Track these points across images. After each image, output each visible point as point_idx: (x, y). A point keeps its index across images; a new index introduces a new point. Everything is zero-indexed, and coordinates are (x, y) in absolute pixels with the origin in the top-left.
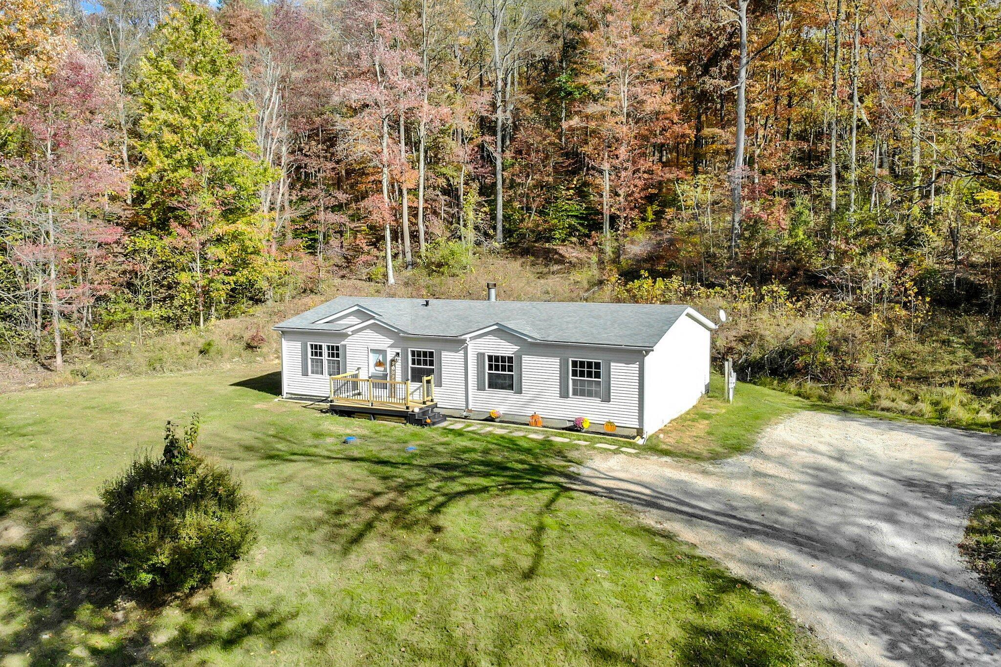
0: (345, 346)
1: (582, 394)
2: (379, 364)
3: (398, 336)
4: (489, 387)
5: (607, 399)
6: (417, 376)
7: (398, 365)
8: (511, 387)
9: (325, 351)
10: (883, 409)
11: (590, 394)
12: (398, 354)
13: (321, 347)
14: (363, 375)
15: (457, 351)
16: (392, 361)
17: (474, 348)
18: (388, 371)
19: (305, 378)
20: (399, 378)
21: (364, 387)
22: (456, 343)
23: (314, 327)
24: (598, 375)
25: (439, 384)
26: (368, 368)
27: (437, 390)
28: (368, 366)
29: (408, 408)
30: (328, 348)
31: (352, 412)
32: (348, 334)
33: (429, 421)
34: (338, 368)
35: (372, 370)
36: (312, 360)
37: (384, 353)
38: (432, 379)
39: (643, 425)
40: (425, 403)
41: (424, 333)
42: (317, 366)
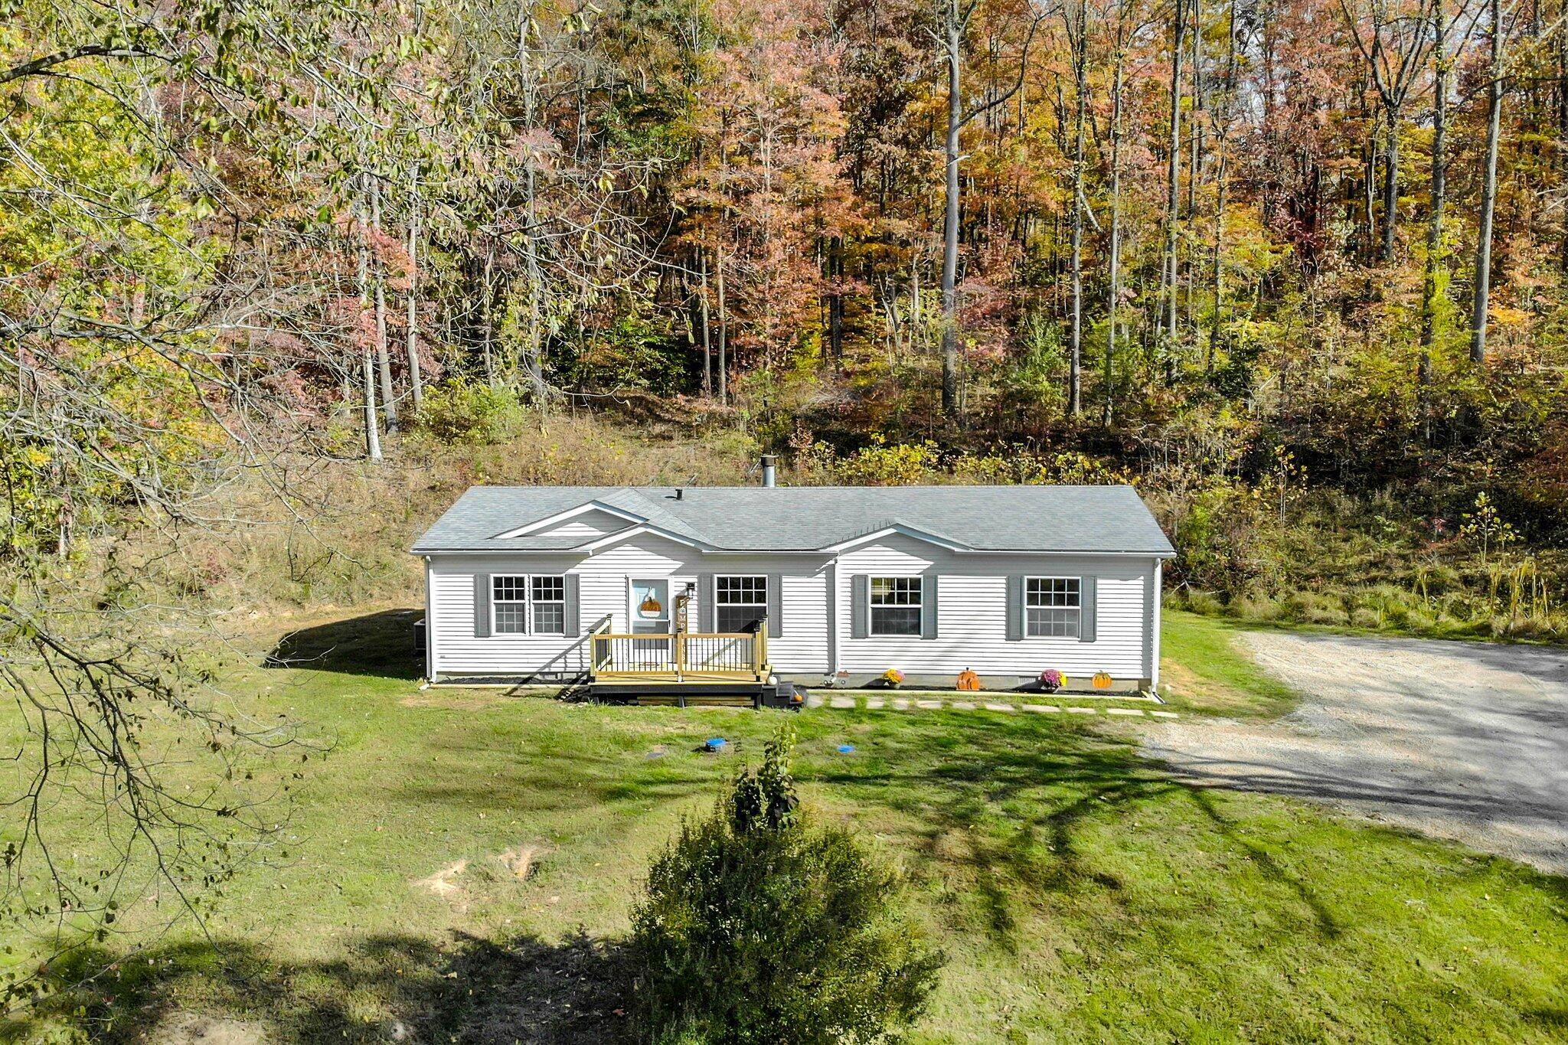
0: (577, 576)
1: (1046, 631)
2: (649, 605)
3: (692, 554)
4: (874, 631)
5: (1089, 636)
6: (730, 622)
7: (692, 607)
8: (916, 629)
9: (528, 588)
10: (1317, 622)
11: (1059, 631)
12: (690, 586)
13: (520, 582)
14: (618, 627)
15: (813, 574)
16: (679, 598)
17: (846, 568)
18: (671, 617)
19: (481, 642)
20: (693, 628)
22: (812, 561)
23: (492, 544)
24: (1073, 600)
25: (777, 632)
26: (627, 614)
27: (772, 644)
28: (627, 610)
29: (758, 679)
30: (537, 582)
31: (634, 696)
32: (585, 556)
33: (799, 697)
34: (561, 618)
35: (634, 617)
36: (499, 607)
37: (661, 585)
38: (765, 626)
39: (1151, 674)
40: (763, 667)
41: (747, 546)
42: (510, 617)
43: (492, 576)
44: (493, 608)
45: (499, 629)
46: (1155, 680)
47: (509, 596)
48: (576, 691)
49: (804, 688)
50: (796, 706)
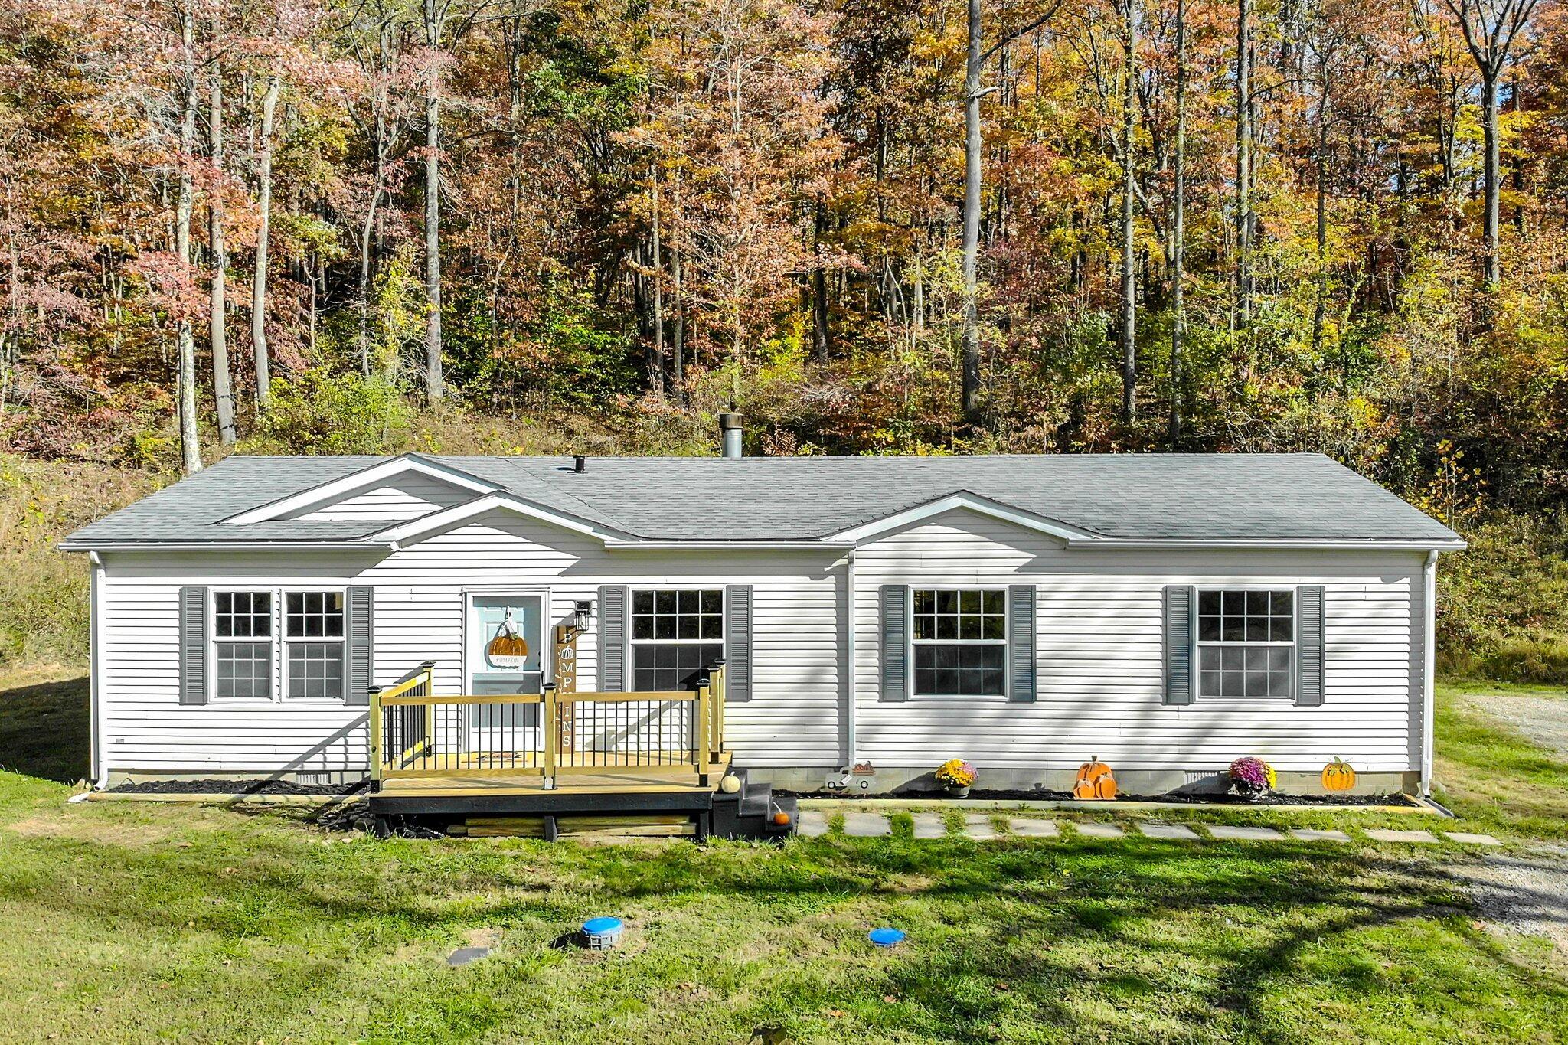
0: (368, 592)
1: (1233, 687)
2: (504, 644)
3: (588, 548)
4: (920, 689)
5: (1311, 694)
6: (654, 673)
7: (586, 646)
8: (995, 685)
9: (279, 615)
11: (1257, 688)
12: (583, 608)
13: (263, 600)
14: (443, 683)
16: (561, 629)
17: (869, 573)
18: (545, 666)
19: (191, 715)
20: (586, 680)
21: (441, 725)
22: (808, 559)
24: (1281, 630)
25: (742, 691)
26: (463, 660)
27: (732, 711)
28: (464, 653)
29: (704, 780)
30: (295, 601)
31: (459, 819)
32: (384, 552)
33: (784, 816)
34: (337, 669)
35: (477, 664)
36: (224, 651)
37: (531, 605)
38: (720, 677)
39: (1420, 763)
40: (715, 759)
41: (688, 531)
42: (245, 668)
43: (212, 590)
44: (213, 651)
45: (224, 690)
46: (1428, 775)
47: (243, 628)
48: (350, 808)
49: (790, 795)
50: (776, 831)
